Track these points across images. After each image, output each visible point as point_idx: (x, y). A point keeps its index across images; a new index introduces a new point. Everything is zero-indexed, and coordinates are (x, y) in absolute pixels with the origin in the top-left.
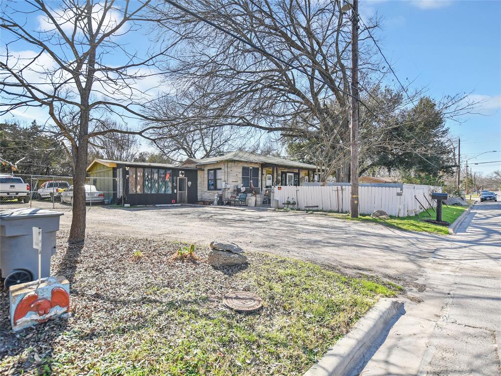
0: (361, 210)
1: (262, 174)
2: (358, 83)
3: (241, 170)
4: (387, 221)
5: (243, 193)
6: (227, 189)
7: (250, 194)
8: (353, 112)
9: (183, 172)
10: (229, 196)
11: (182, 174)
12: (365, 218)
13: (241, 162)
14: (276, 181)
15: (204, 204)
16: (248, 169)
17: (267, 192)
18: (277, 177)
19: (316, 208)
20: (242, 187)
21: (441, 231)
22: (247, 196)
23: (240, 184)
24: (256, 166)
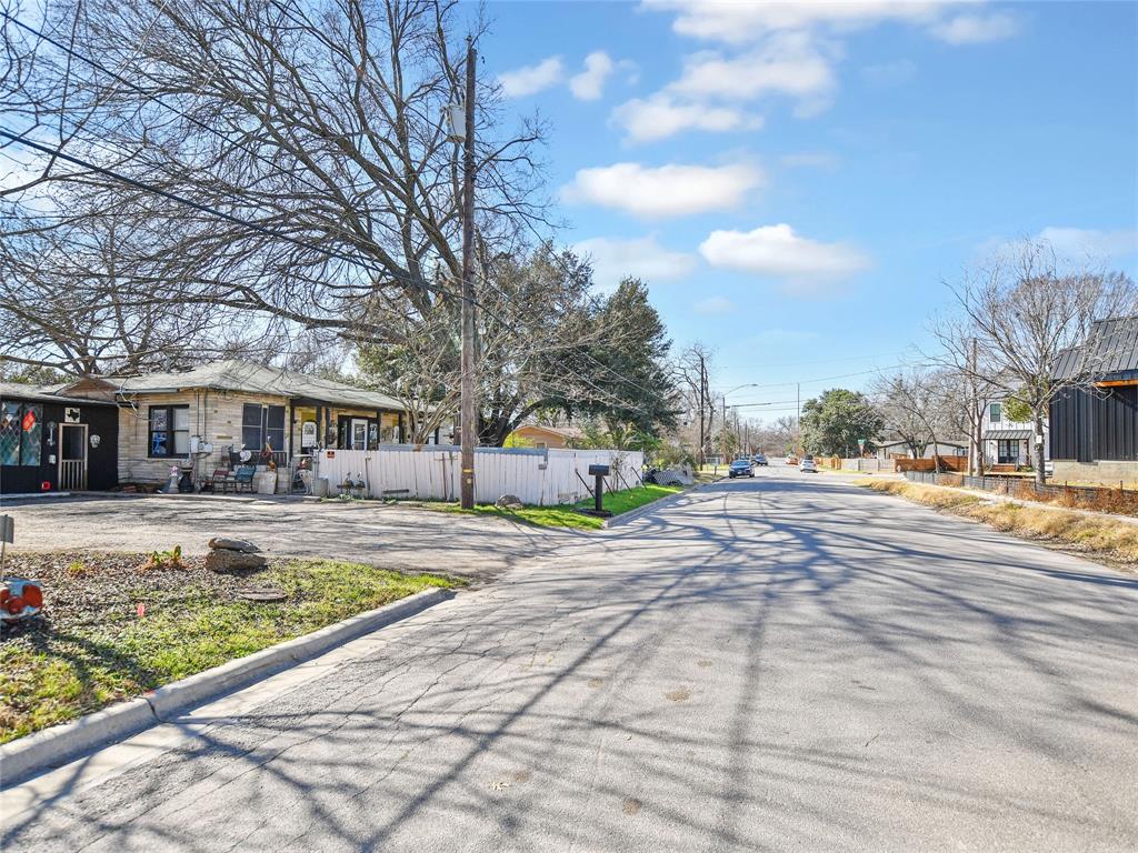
0: (479, 493)
1: (293, 421)
2: (473, 273)
3: (239, 412)
4: (516, 513)
5: (246, 463)
6: (203, 455)
7: (263, 467)
8: (465, 323)
9: (75, 411)
10: (210, 471)
11: (73, 415)
12: (485, 508)
13: (241, 392)
14: (326, 438)
15: (138, 492)
16: (257, 408)
17: (303, 462)
18: (327, 430)
19: (405, 495)
20: (245, 449)
21: (586, 524)
22: (255, 471)
23: (237, 443)
24: (278, 403)
